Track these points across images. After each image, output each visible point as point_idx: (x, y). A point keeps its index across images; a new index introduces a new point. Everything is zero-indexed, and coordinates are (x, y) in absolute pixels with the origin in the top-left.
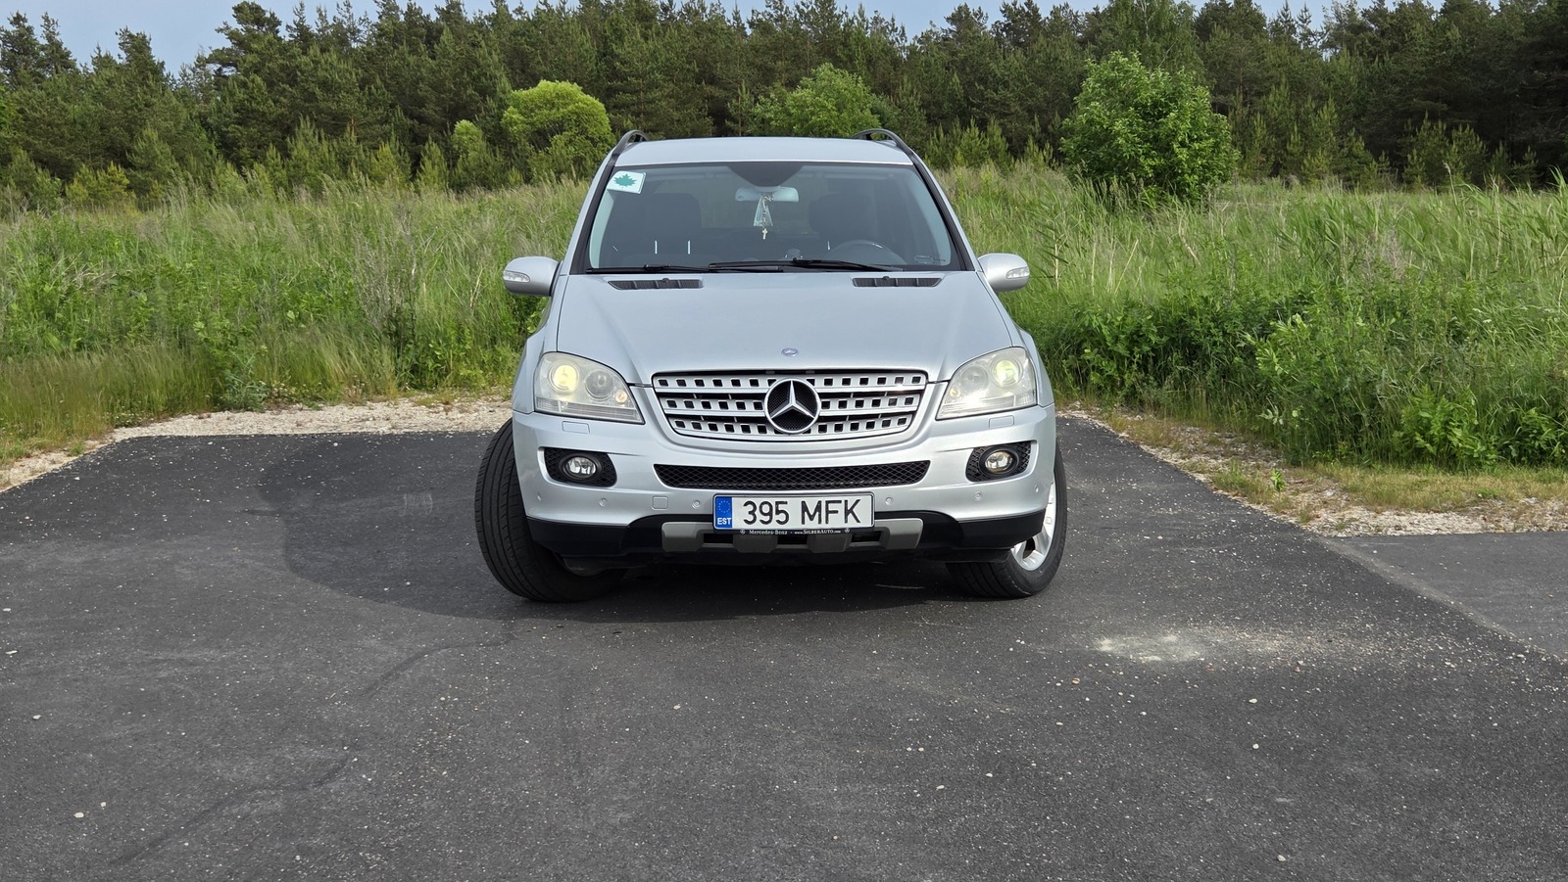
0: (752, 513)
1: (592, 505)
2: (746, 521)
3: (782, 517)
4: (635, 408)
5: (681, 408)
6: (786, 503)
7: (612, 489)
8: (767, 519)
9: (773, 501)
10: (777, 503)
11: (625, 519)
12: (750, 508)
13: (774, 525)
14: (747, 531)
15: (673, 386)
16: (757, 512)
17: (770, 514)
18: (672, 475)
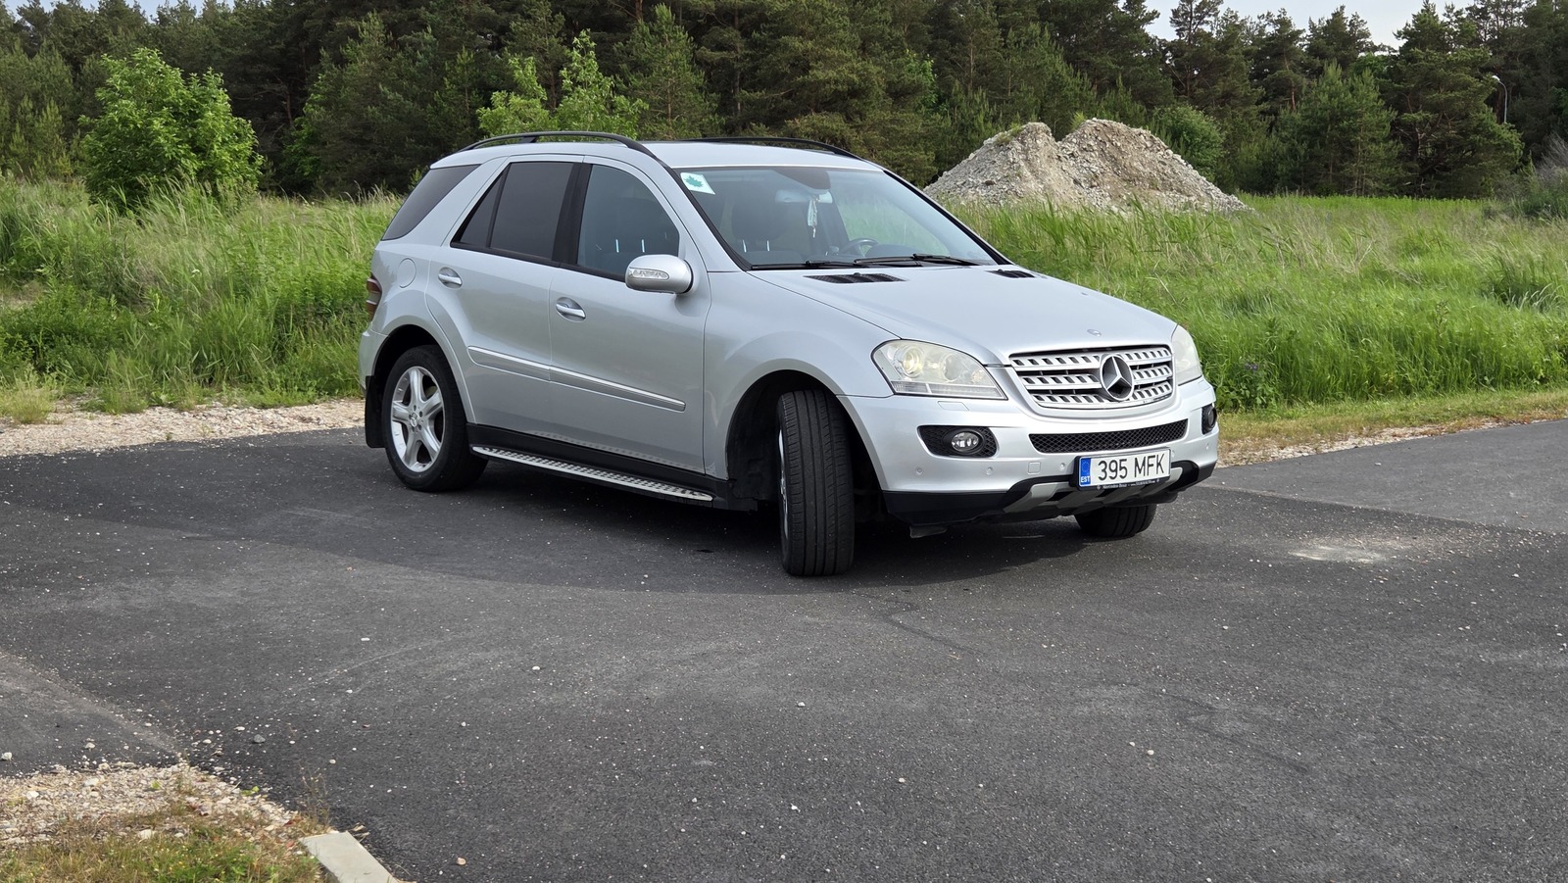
0: (1104, 471)
1: (981, 474)
2: (1100, 478)
3: (1123, 473)
4: (995, 387)
5: (1038, 385)
6: (1125, 460)
7: (994, 459)
8: (1113, 475)
9: (1117, 459)
10: (1121, 461)
11: (1005, 485)
12: (1103, 465)
13: (1118, 480)
14: (1101, 486)
15: (1027, 366)
16: (1108, 470)
17: (1116, 471)
18: (1042, 442)
